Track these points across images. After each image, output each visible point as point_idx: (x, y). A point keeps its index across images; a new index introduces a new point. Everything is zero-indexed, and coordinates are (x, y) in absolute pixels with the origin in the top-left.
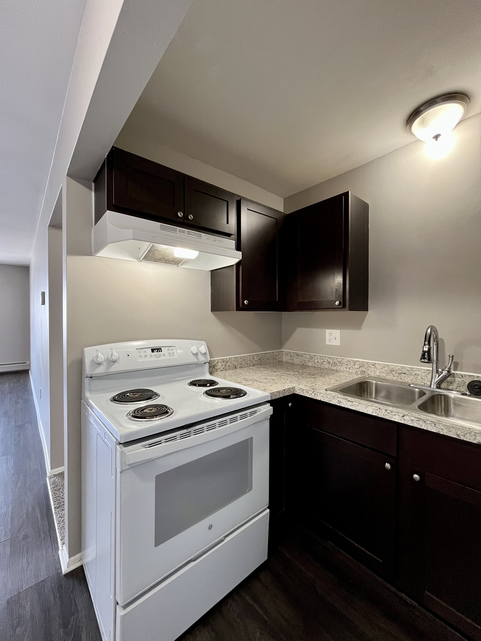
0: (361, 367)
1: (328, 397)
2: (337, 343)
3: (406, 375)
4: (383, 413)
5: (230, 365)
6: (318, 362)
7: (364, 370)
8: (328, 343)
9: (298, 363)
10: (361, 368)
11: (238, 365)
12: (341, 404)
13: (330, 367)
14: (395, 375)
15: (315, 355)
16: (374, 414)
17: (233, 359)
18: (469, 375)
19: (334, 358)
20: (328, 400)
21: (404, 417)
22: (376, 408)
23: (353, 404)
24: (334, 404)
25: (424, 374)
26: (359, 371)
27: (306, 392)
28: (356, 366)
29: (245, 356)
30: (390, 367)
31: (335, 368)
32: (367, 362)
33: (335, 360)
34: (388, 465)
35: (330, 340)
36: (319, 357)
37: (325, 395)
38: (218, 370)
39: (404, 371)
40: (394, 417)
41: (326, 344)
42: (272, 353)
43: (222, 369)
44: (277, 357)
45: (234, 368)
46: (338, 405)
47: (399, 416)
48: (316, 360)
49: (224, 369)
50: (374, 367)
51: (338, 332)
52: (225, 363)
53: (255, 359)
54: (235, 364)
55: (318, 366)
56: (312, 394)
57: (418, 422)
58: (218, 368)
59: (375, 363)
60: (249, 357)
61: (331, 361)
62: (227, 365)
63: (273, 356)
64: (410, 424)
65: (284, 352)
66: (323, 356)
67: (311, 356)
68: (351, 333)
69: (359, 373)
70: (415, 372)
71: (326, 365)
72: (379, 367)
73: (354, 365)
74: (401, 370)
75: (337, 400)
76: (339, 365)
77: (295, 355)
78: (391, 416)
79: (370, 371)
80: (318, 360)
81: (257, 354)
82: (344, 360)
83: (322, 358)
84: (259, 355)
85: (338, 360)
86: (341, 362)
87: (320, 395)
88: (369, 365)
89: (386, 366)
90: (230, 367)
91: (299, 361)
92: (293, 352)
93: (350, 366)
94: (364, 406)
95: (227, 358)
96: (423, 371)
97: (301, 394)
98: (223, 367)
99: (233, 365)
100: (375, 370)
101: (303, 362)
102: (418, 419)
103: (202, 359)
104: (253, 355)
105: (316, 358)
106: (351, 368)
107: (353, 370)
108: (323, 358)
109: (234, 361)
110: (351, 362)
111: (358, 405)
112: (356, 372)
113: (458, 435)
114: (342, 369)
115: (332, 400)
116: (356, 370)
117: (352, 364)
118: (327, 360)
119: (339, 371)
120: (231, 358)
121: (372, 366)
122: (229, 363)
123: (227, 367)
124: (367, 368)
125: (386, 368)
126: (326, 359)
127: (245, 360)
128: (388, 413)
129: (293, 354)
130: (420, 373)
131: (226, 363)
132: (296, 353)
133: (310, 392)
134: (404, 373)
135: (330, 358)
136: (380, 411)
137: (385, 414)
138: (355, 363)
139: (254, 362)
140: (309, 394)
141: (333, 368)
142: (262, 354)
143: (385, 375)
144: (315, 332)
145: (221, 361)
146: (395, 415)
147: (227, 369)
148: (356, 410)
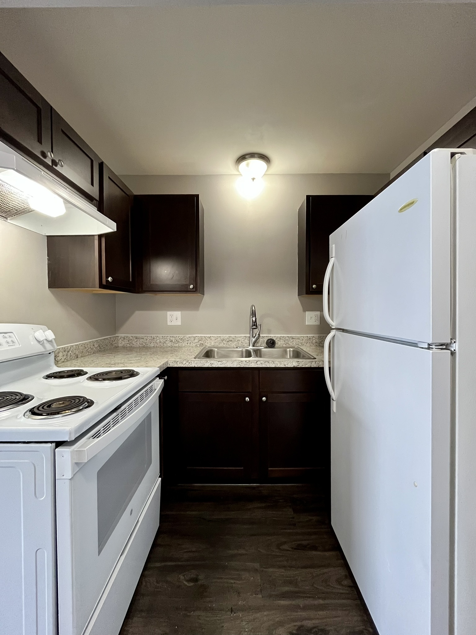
0: (200, 340)
1: (202, 363)
2: (179, 323)
3: (232, 342)
4: (244, 364)
5: (72, 354)
6: (160, 342)
7: (202, 343)
8: (169, 323)
9: (138, 346)
10: (200, 342)
11: (79, 354)
12: (213, 365)
13: (173, 345)
14: (225, 343)
15: (157, 336)
16: (238, 366)
17: (74, 347)
18: (266, 336)
19: (177, 336)
20: (202, 365)
21: (257, 363)
22: (239, 362)
23: (223, 362)
24: (207, 366)
25: (243, 340)
26: (198, 344)
27: (180, 363)
28: (196, 341)
29: (86, 343)
30: (222, 338)
31: (177, 345)
32: (204, 336)
33: (177, 338)
34: (247, 399)
35: (172, 321)
36: (161, 337)
37: (199, 361)
38: (59, 362)
39: (231, 339)
40: (251, 364)
41: (168, 324)
42: (110, 339)
43: (63, 360)
44: (114, 342)
45: (76, 357)
46: (211, 366)
47: (254, 363)
48: (158, 341)
49: (66, 360)
50: (210, 339)
51: (179, 313)
52: (66, 352)
53: (96, 345)
54: (76, 353)
55: (161, 345)
56: (187, 363)
57: (265, 364)
58: (59, 360)
59: (211, 336)
60: (89, 344)
61: (174, 339)
62: (69, 355)
63: (110, 342)
64: (260, 366)
65: (120, 337)
66: (165, 336)
67: (153, 337)
68: (190, 314)
69: (198, 346)
70: (238, 339)
71: (168, 343)
72: (213, 338)
73: (194, 340)
74: (229, 339)
75: (209, 363)
76: (181, 341)
77: (134, 338)
78: (249, 364)
79: (207, 343)
80: (160, 340)
81: (97, 340)
82: (185, 337)
83: (164, 338)
84: (99, 341)
85: (180, 337)
86: (183, 339)
87: (194, 362)
88: (206, 338)
89: (218, 337)
90: (71, 357)
91: (139, 343)
92: (132, 336)
93: (190, 341)
94: (231, 362)
95: (68, 346)
96: (242, 337)
97: (176, 366)
98: (65, 357)
99: (75, 355)
100: (211, 341)
101: (144, 344)
102: (265, 362)
103: (49, 347)
104: (94, 341)
105: (158, 338)
106: (192, 343)
107: (193, 344)
108: (166, 338)
109: (75, 349)
110: (191, 338)
111: (227, 363)
112: (196, 345)
113: (285, 365)
114: (184, 345)
115: (206, 364)
116: (196, 344)
117: (193, 339)
118: (170, 339)
119: (181, 347)
120: (72, 346)
121: (208, 339)
122: (70, 352)
123: (68, 357)
124: (205, 341)
125: (219, 339)
126: (168, 338)
127: (86, 348)
128: (247, 363)
129: (131, 338)
130: (241, 339)
131: (68, 352)
132: (135, 336)
133: (184, 362)
134: (231, 341)
135: (173, 337)
136: (242, 363)
137: (245, 364)
138: (195, 338)
139: (94, 349)
140: (183, 364)
141: (175, 345)
142: (101, 340)
143: (218, 344)
144: (155, 315)
145: (62, 351)
146: (251, 363)
147: (69, 359)
148: (225, 366)
